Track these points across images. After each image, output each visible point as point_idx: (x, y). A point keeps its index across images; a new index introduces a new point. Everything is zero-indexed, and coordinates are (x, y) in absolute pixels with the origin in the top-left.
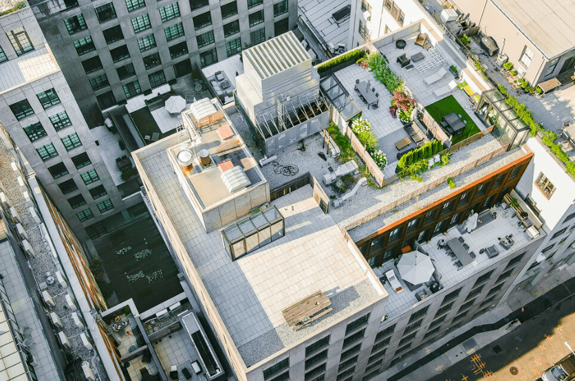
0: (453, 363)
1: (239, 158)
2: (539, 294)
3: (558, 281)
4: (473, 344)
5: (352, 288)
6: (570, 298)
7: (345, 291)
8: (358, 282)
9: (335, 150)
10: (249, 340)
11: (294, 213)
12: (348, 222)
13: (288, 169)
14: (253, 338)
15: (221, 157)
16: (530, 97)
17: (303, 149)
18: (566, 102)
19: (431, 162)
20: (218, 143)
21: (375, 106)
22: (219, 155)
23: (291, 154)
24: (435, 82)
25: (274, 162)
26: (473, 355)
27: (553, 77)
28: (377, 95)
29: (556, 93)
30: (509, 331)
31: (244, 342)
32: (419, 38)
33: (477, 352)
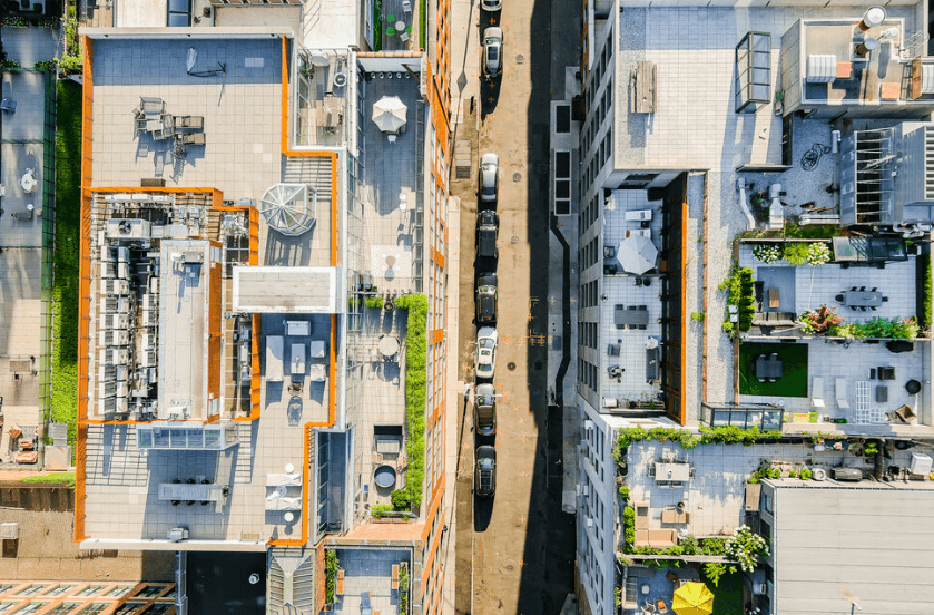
0: (550, 316)
1: (848, 90)
2: (565, 444)
3: (568, 473)
4: (556, 347)
5: (643, 145)
6: (545, 472)
7: (643, 139)
8: (646, 156)
9: (806, 220)
10: (648, 23)
11: (756, 137)
12: (714, 182)
13: (812, 159)
14: (647, 27)
15: (861, 72)
16: (751, 469)
17: (830, 190)
18: (723, 498)
19: (733, 309)
20: (882, 75)
21: (840, 298)
22: (864, 70)
23: (830, 173)
24: (835, 391)
25: (831, 149)
26: (546, 339)
27: (760, 508)
28: (853, 308)
29: (741, 499)
30: (548, 389)
31: (648, 18)
32: (909, 413)
33: (546, 345)
